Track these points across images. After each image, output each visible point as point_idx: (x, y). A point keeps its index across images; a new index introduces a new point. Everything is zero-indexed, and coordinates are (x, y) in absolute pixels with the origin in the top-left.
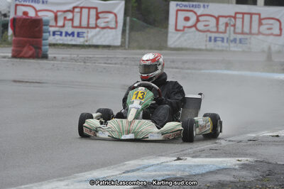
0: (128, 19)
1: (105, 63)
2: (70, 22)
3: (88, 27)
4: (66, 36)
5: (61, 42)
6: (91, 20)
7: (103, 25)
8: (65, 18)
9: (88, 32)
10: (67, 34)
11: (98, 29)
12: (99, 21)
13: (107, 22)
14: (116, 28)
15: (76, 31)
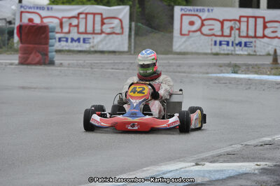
0: (133, 24)
1: (112, 69)
2: (76, 28)
3: (94, 33)
4: (72, 42)
5: (67, 48)
6: (96, 26)
7: (109, 31)
8: (70, 24)
9: (93, 38)
10: (73, 40)
11: (103, 35)
12: (104, 26)
13: (113, 28)
14: (122, 33)
15: (82, 37)
